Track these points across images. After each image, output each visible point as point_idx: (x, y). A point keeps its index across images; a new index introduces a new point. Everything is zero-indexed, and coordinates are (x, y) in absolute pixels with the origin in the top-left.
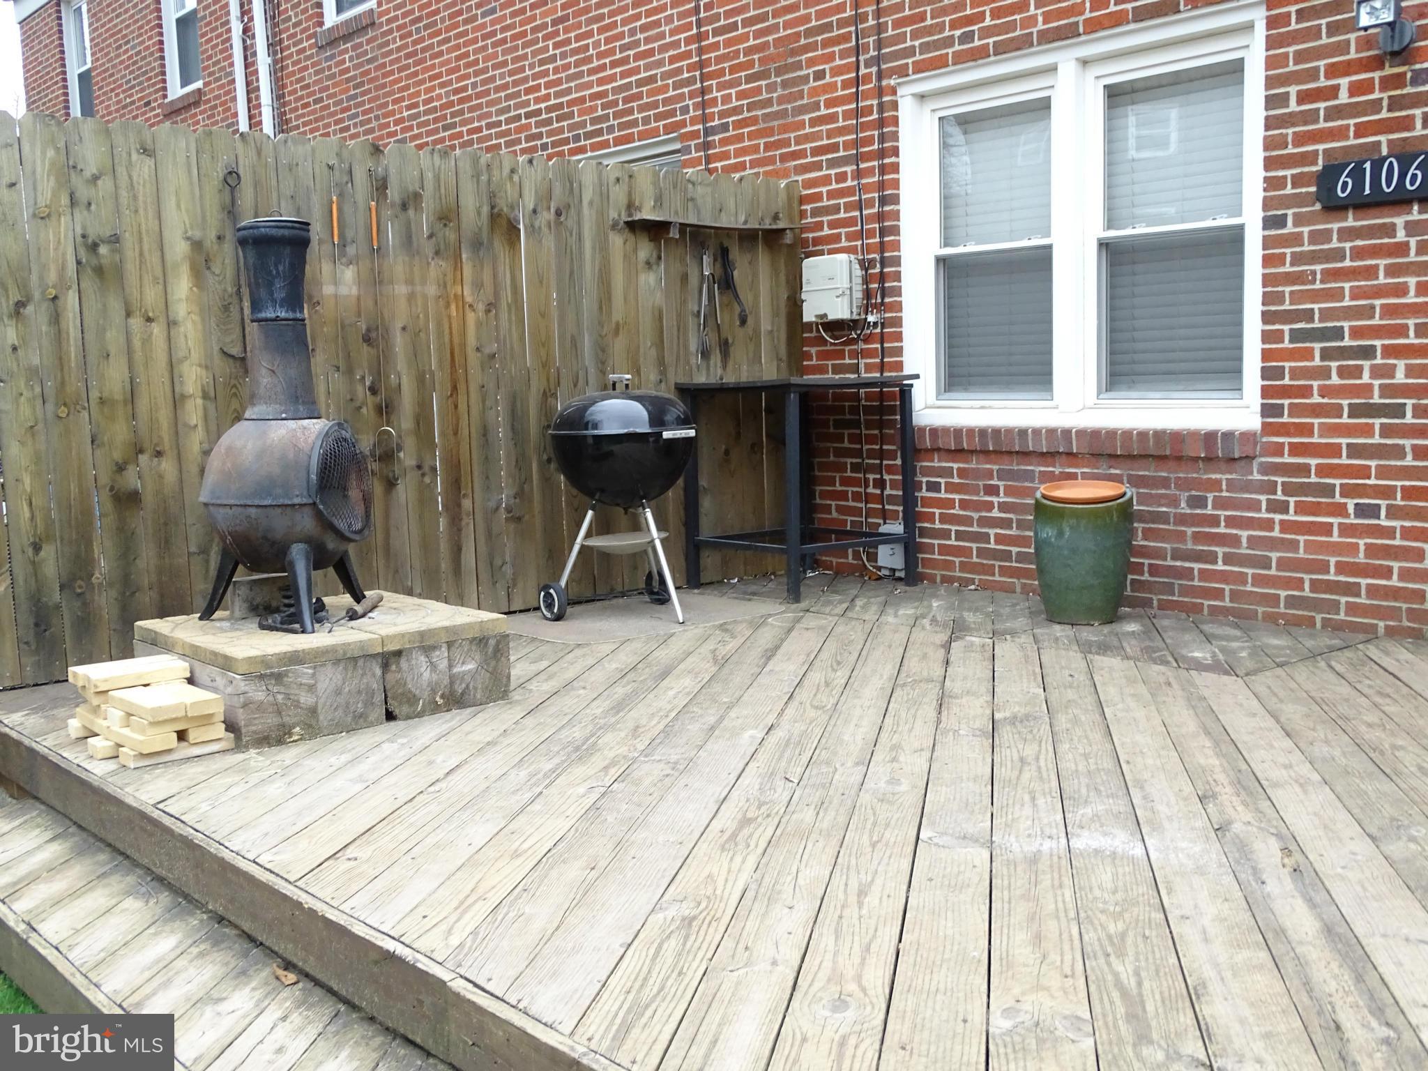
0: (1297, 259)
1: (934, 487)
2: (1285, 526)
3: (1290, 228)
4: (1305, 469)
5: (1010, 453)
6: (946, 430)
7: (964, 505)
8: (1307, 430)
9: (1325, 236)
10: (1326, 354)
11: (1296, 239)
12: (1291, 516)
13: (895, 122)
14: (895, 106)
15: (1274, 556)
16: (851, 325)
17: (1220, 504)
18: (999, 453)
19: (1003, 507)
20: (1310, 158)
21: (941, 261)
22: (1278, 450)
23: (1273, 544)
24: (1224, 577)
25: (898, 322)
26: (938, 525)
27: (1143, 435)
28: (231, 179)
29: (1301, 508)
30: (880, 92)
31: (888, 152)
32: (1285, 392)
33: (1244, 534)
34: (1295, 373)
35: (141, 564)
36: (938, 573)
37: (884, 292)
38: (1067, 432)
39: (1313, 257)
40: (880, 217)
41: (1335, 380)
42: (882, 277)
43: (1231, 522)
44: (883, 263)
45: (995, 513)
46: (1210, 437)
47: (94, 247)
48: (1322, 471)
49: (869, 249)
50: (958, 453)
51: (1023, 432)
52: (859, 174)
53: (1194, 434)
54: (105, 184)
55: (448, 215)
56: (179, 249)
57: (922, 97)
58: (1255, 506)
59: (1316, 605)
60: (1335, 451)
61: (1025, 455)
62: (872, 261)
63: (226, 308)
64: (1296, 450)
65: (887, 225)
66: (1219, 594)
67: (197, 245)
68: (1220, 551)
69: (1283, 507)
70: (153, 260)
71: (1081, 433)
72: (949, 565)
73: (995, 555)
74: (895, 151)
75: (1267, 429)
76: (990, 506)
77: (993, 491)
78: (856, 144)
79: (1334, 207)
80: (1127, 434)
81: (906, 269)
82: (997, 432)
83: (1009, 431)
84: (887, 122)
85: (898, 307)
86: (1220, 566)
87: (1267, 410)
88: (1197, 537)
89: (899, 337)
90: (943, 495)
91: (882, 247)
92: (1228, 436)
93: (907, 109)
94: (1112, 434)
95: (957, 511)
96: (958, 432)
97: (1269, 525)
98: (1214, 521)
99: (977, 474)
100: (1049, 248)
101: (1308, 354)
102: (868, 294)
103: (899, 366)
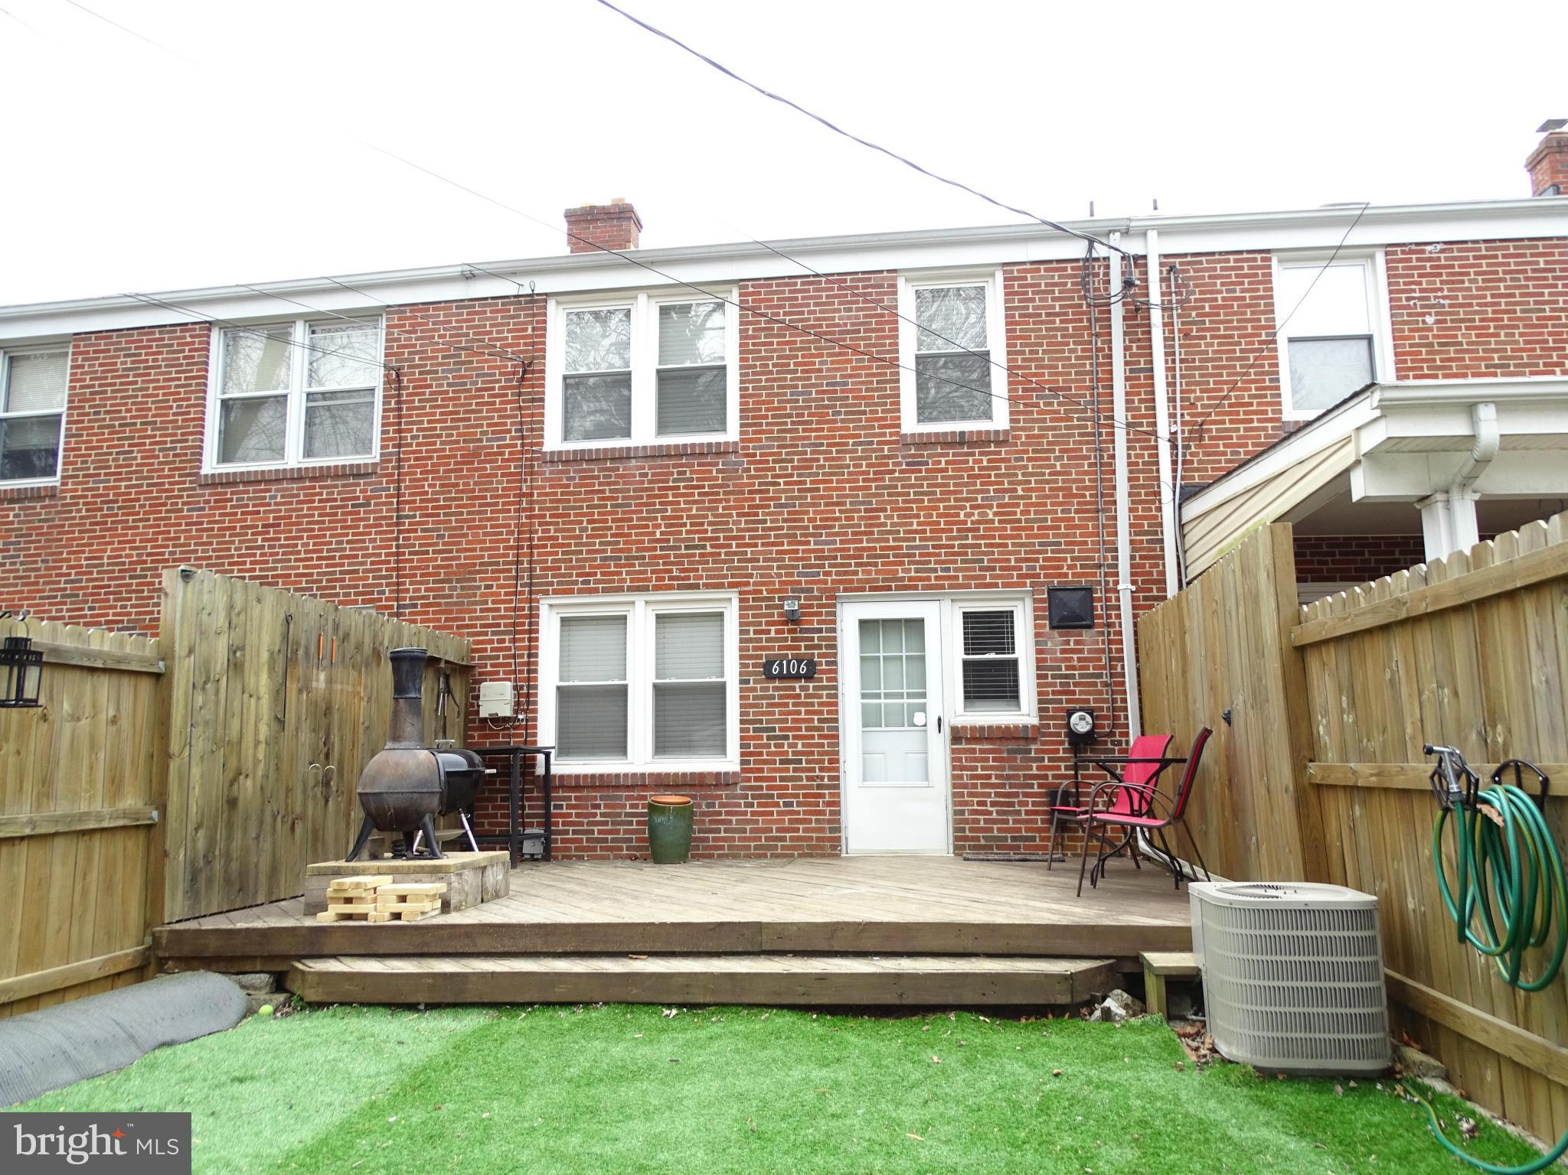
0: (755, 698)
1: (561, 807)
2: (753, 813)
3: (751, 685)
4: (761, 788)
5: (608, 786)
6: (570, 776)
7: (578, 815)
8: (761, 770)
9: (767, 689)
10: (769, 738)
11: (754, 689)
12: (755, 809)
13: (538, 616)
14: (538, 608)
15: (748, 827)
16: (505, 719)
17: (722, 805)
18: (601, 787)
19: (602, 815)
20: (760, 657)
21: (558, 688)
22: (749, 780)
23: (748, 822)
24: (724, 839)
25: (535, 719)
26: (561, 827)
27: (684, 775)
28: (288, 619)
29: (760, 805)
30: (531, 601)
31: (533, 632)
32: (751, 754)
33: (734, 818)
34: (755, 746)
35: (234, 844)
36: (560, 854)
37: (528, 703)
38: (643, 775)
39: (762, 697)
40: (529, 664)
41: (773, 749)
42: (528, 695)
43: (728, 813)
44: (529, 687)
45: (598, 818)
46: (718, 774)
47: (235, 652)
48: (769, 788)
49: (521, 680)
50: (577, 788)
51: (618, 776)
52: (514, 641)
53: (710, 774)
54: (242, 617)
55: (359, 647)
56: (265, 656)
57: (551, 606)
58: (739, 805)
59: (768, 848)
60: (774, 779)
61: (617, 787)
62: (522, 687)
63: (278, 692)
64: (756, 779)
65: (532, 668)
66: (722, 848)
67: (272, 654)
68: (722, 827)
69: (752, 805)
70: (255, 660)
71: (651, 775)
72: (568, 849)
73: (598, 840)
74: (537, 631)
75: (743, 770)
76: (595, 815)
77: (598, 807)
78: (514, 625)
79: (771, 678)
80: (676, 775)
81: (540, 691)
82: (602, 776)
83: (609, 775)
84: (533, 615)
85: (535, 711)
86: (722, 834)
87: (743, 762)
88: (711, 822)
89: (535, 727)
90: (565, 811)
91: (529, 679)
92: (726, 774)
93: (544, 611)
94: (668, 775)
95: (573, 819)
96: (577, 777)
97: (745, 813)
98: (719, 813)
99: (586, 798)
100: (626, 686)
101: (761, 738)
102: (518, 703)
103: (535, 742)
